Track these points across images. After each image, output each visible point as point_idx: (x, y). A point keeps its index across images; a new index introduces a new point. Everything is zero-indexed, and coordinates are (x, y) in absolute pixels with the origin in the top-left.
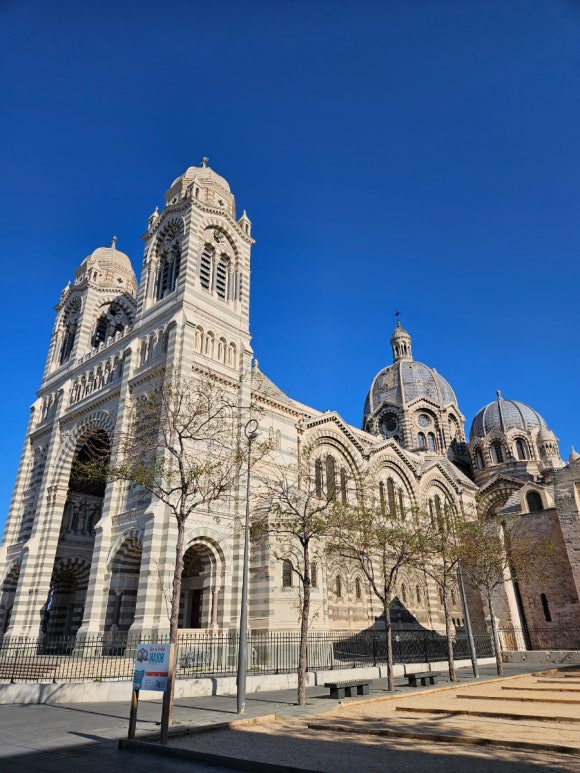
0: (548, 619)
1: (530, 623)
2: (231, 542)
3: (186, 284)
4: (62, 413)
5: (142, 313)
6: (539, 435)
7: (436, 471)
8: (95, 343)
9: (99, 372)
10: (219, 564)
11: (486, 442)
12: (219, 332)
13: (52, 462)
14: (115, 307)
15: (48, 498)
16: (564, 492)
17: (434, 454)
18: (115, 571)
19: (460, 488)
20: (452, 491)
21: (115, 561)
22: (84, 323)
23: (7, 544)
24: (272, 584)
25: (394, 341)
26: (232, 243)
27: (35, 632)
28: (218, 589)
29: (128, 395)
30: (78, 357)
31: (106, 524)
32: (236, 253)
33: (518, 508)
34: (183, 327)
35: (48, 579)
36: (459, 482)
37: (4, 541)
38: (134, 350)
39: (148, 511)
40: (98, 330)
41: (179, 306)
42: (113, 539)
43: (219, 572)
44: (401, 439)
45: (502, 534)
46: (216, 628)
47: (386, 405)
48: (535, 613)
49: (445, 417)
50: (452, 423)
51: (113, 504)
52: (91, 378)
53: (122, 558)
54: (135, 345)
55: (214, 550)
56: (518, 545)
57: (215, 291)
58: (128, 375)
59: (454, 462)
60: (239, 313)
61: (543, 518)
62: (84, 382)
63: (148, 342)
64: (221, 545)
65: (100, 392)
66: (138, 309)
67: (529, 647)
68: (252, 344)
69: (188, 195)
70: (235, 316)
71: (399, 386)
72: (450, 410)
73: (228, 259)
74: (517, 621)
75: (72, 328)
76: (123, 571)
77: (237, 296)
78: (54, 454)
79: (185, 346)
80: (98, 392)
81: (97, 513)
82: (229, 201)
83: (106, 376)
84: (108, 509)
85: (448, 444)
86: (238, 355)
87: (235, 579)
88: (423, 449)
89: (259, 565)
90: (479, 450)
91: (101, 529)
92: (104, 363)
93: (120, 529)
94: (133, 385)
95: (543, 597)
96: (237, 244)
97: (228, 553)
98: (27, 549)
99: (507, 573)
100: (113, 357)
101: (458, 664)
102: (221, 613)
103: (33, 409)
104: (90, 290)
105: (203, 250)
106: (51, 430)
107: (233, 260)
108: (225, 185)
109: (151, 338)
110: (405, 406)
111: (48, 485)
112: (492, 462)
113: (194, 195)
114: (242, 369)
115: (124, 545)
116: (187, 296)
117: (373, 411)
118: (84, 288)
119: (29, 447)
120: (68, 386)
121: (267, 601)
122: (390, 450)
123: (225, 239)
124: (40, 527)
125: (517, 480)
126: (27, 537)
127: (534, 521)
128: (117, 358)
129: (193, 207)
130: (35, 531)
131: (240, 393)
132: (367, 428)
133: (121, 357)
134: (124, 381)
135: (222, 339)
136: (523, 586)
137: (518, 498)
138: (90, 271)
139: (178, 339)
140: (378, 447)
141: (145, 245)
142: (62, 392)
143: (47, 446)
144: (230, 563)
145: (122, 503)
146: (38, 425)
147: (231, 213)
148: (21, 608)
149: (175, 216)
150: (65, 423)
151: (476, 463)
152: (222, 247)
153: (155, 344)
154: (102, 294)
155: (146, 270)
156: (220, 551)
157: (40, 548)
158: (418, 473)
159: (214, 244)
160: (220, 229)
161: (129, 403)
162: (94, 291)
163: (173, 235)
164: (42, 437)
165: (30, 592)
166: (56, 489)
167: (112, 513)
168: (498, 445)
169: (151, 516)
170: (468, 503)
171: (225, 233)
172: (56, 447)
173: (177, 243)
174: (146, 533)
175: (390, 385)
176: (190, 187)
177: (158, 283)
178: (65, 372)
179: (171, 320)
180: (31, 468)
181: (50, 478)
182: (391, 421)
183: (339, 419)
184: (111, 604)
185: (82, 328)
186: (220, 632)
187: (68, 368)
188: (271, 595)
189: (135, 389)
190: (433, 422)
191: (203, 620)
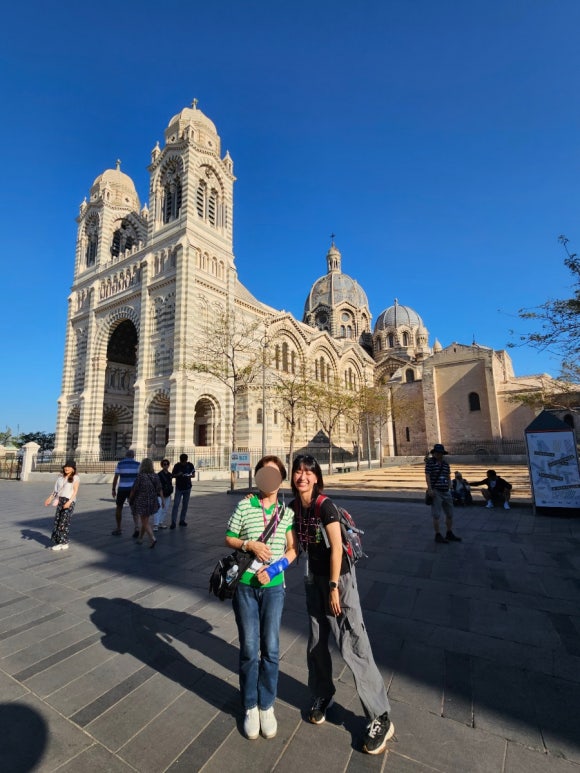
0: (408, 440)
1: (398, 443)
2: (224, 397)
3: (188, 214)
4: (95, 305)
5: (152, 233)
6: (418, 331)
7: (351, 352)
8: (115, 252)
9: (122, 276)
10: (217, 410)
11: (384, 333)
12: (212, 252)
13: (92, 340)
14: (126, 223)
15: (93, 365)
16: (428, 372)
17: (350, 340)
18: (150, 413)
19: (365, 363)
20: (360, 365)
21: (150, 407)
22: (103, 235)
23: (66, 394)
24: (250, 422)
25: (329, 257)
26: (219, 179)
27: (97, 448)
28: (217, 425)
29: (148, 297)
30: (102, 263)
31: (141, 384)
32: (222, 188)
33: (399, 379)
34: (188, 249)
35: (101, 417)
36: (364, 359)
37: (63, 392)
38: (149, 262)
39: (171, 377)
40: (114, 242)
41: (183, 232)
42: (147, 394)
43: (217, 415)
44: (329, 329)
45: (389, 395)
46: (216, 446)
47: (320, 305)
48: (401, 438)
49: (360, 315)
50: (364, 319)
51: (145, 372)
52: (116, 281)
53: (154, 406)
54: (149, 258)
55: (213, 402)
56: (398, 403)
57: (208, 219)
58: (146, 282)
59: (363, 347)
60: (225, 237)
61: (414, 386)
62: (110, 283)
63: (159, 257)
64: (218, 399)
65: (124, 292)
66: (149, 230)
67: (396, 454)
68: (235, 262)
69: (185, 138)
70: (223, 241)
71: (331, 292)
72: (363, 311)
73: (216, 193)
74: (391, 442)
75: (93, 238)
76: (155, 413)
77: (224, 224)
78: (93, 335)
79: (189, 264)
80: (123, 292)
81: (133, 376)
82: (216, 141)
83: (128, 280)
84: (141, 375)
85: (360, 334)
86: (225, 270)
87: (228, 419)
88: (344, 337)
89: (242, 411)
90: (379, 339)
91: (138, 388)
92: (125, 270)
93: (152, 388)
94: (151, 289)
95: (407, 429)
96: (222, 180)
97: (223, 404)
98: (83, 398)
99: (390, 419)
100: (132, 266)
101: (362, 463)
102: (219, 438)
103: (70, 300)
104: (105, 207)
105: (199, 186)
106: (88, 317)
107: (220, 194)
108: (212, 127)
109: (162, 255)
110: (334, 307)
111: (92, 356)
112: (387, 347)
113: (190, 136)
114: (228, 282)
115: (155, 398)
116: (189, 224)
117: (311, 309)
118: (99, 204)
119: (71, 328)
120: (97, 284)
121: (247, 432)
122: (323, 339)
123: (213, 175)
124: (90, 384)
125: (401, 359)
126: (81, 390)
127: (409, 387)
128: (135, 267)
129: (190, 148)
130: (87, 387)
131: (228, 298)
132: (306, 320)
133: (138, 267)
134: (143, 287)
135: (214, 258)
136: (397, 424)
137: (401, 373)
138: (104, 191)
139: (184, 258)
140: (316, 337)
141: (151, 176)
142: (93, 289)
143: (87, 329)
144: (223, 409)
145: (151, 371)
146: (76, 313)
147: (218, 153)
148: (85, 434)
149: (175, 153)
150: (100, 312)
151: (376, 348)
152: (212, 183)
153: (166, 260)
154: (115, 212)
155: (153, 197)
156: (217, 402)
157: (92, 397)
158: (340, 354)
159: (206, 180)
160: (210, 167)
161: (148, 303)
162: (109, 209)
163: (174, 169)
164: (81, 321)
165: (90, 425)
166: (98, 359)
167: (145, 377)
168: (391, 336)
169: (174, 381)
170: (369, 373)
171: (214, 171)
172: (94, 330)
173: (179, 178)
174: (172, 391)
175: (325, 291)
176: (187, 129)
177: (163, 209)
178: (93, 274)
179: (178, 243)
180: (75, 343)
181: (92, 351)
182: (323, 317)
183: (292, 317)
184: (150, 433)
185: (103, 240)
186: (219, 448)
187: (95, 270)
188: (250, 428)
189: (153, 293)
190: (352, 319)
191: (208, 442)
